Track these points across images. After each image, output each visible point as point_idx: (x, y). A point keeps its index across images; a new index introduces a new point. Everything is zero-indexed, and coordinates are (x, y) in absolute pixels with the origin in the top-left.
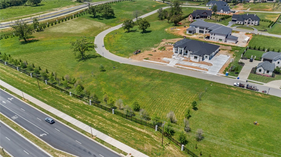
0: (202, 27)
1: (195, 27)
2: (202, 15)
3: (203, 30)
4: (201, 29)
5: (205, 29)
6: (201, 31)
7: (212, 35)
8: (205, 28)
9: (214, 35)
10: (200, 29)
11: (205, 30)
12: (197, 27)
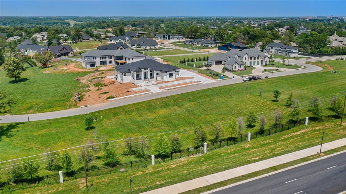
0: (103, 56)
1: (93, 59)
2: (61, 52)
3: (105, 60)
4: (102, 59)
5: (107, 58)
6: (102, 62)
7: (129, 60)
8: (108, 56)
9: (132, 60)
10: (100, 59)
11: (108, 60)
12: (96, 58)
